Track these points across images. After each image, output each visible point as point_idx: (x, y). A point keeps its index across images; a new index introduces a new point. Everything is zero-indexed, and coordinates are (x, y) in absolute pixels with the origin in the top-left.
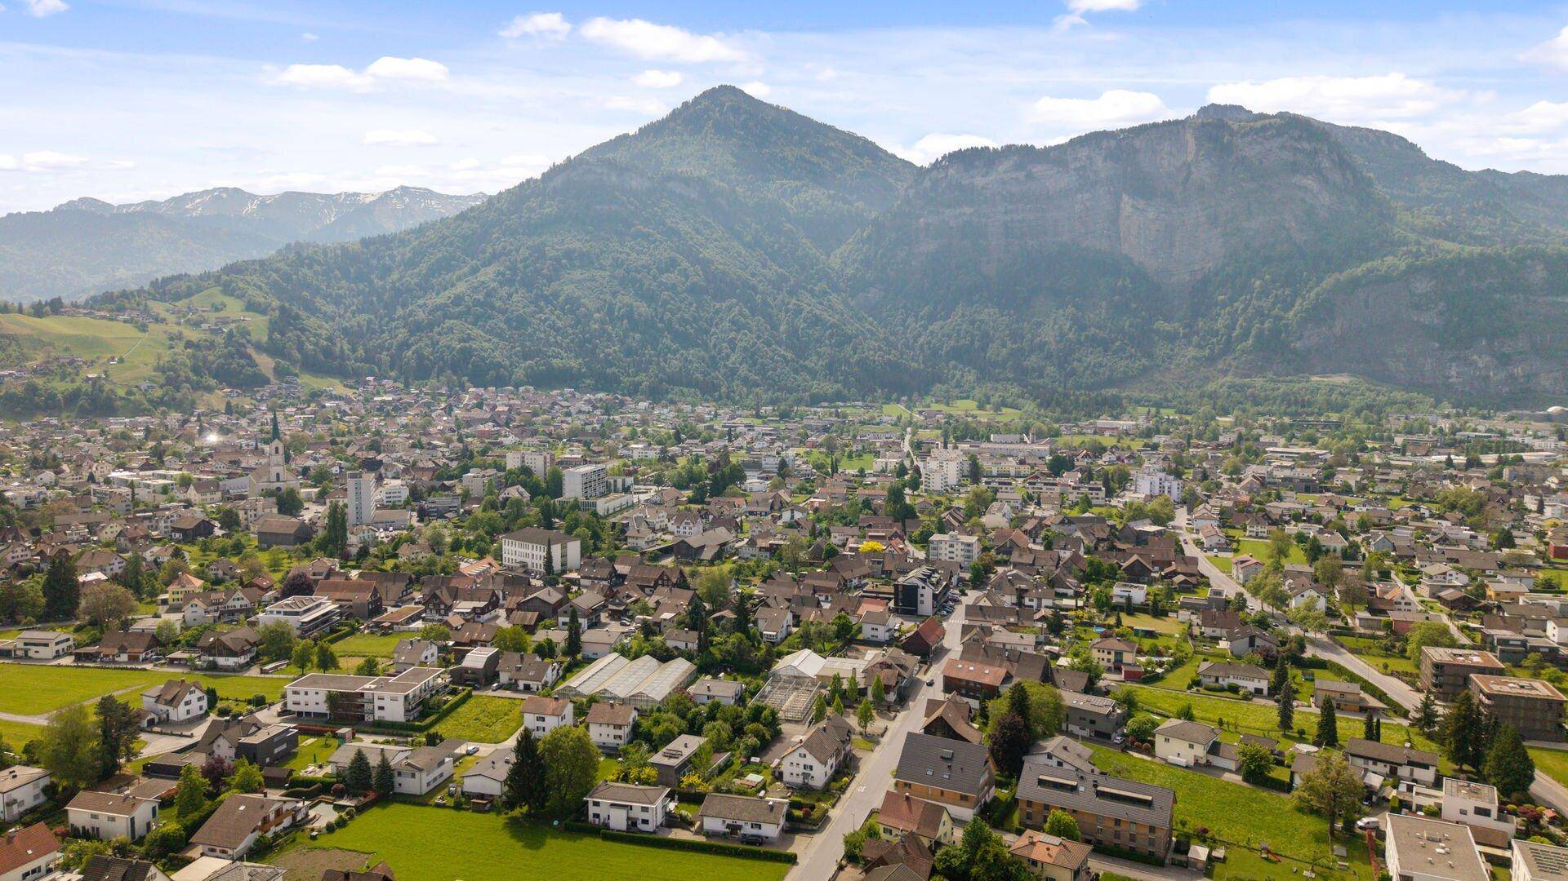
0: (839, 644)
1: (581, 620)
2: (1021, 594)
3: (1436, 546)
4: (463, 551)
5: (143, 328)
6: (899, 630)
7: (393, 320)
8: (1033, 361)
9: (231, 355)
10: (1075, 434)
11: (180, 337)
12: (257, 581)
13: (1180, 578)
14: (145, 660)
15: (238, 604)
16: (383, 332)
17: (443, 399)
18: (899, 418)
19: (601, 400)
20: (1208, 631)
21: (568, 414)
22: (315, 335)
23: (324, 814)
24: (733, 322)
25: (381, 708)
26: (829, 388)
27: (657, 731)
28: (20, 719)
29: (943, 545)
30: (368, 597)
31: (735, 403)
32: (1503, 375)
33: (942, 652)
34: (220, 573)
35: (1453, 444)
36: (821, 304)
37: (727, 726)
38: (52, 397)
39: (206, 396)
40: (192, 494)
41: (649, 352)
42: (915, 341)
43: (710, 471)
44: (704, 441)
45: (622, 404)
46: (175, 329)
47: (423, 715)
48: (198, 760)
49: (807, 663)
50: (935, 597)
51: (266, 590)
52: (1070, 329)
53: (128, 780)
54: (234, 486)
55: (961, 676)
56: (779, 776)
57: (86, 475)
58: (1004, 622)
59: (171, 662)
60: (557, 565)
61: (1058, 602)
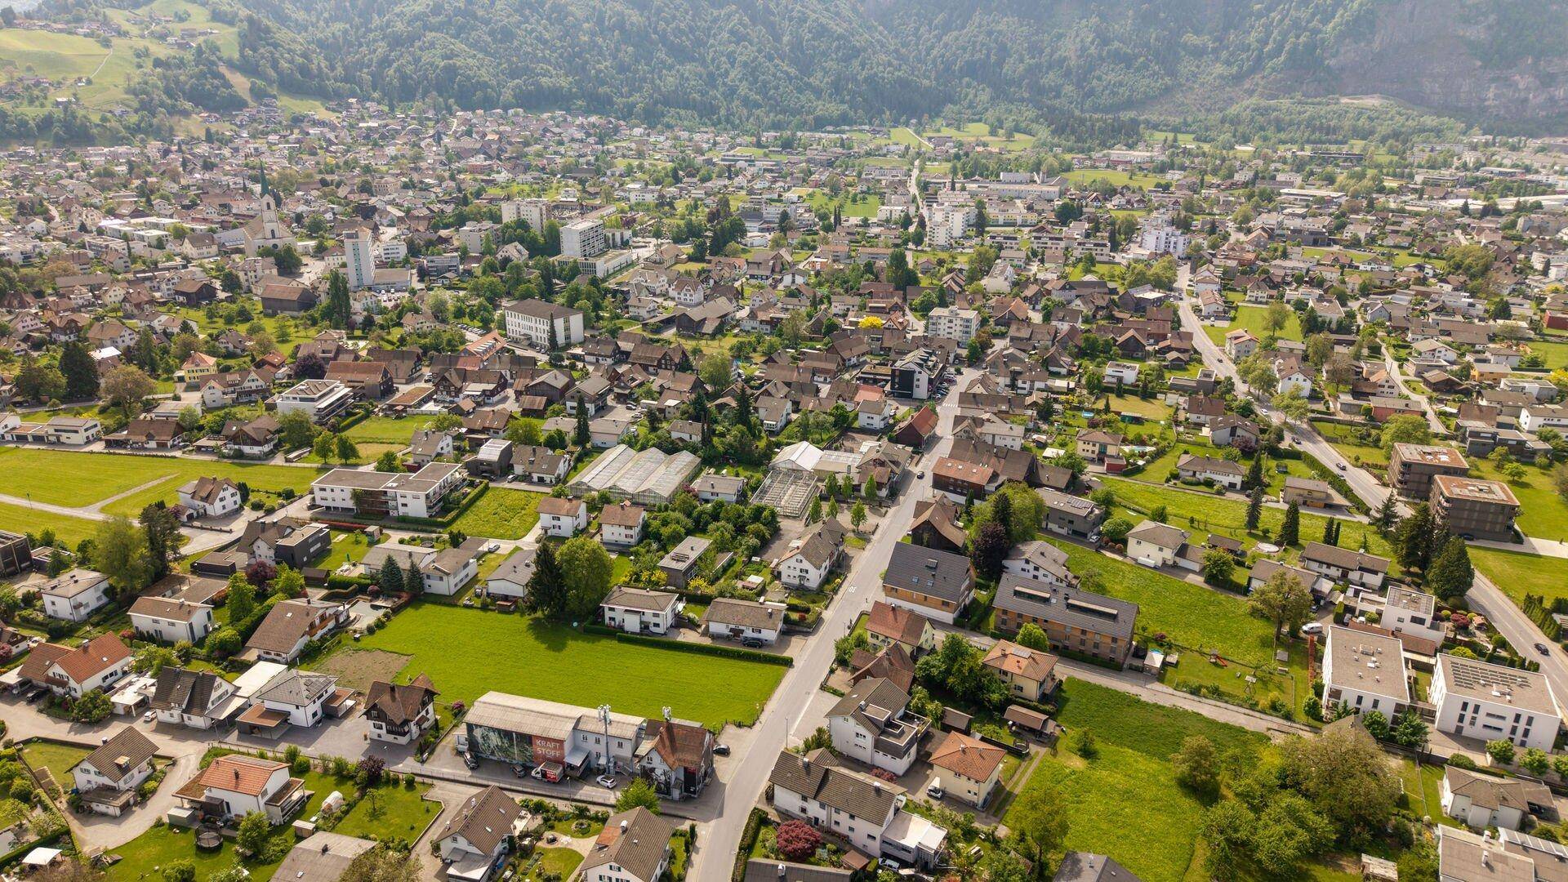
0: (836, 433)
1: (587, 405)
2: (1015, 376)
3: (1432, 315)
4: (466, 320)
5: (106, 43)
6: (893, 417)
7: (371, 31)
8: (1050, 79)
9: (203, 75)
10: (1086, 167)
11: (145, 53)
12: (269, 358)
13: (1173, 355)
14: (173, 446)
15: (253, 385)
16: (360, 45)
17: (431, 124)
18: (907, 148)
19: (594, 125)
20: (1193, 417)
21: (561, 143)
22: (289, 51)
23: (363, 614)
24: (732, 32)
25: (405, 505)
26: (834, 109)
27: (666, 531)
28: (67, 511)
29: (942, 321)
30: (379, 378)
31: (734, 128)
32: (1542, 98)
33: (934, 440)
34: (231, 346)
35: (1475, 183)
36: (827, 10)
37: (730, 526)
38: (23, 124)
39: (184, 122)
40: (188, 248)
41: (642, 67)
42: (928, 54)
43: (710, 220)
44: (704, 180)
45: (616, 130)
46: (141, 44)
47: (445, 511)
48: (240, 559)
49: (804, 455)
50: (931, 381)
51: (278, 367)
52: (1092, 43)
53: (181, 580)
54: (229, 237)
55: (951, 474)
56: (777, 576)
57: (77, 223)
58: (995, 410)
59: (199, 449)
60: (561, 340)
61: (1050, 383)
